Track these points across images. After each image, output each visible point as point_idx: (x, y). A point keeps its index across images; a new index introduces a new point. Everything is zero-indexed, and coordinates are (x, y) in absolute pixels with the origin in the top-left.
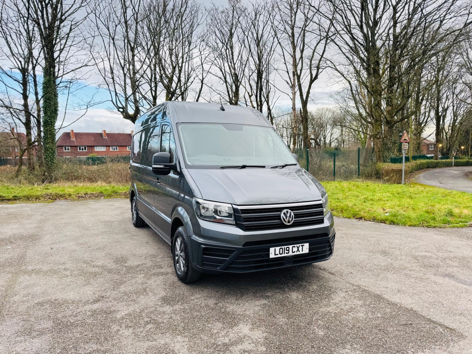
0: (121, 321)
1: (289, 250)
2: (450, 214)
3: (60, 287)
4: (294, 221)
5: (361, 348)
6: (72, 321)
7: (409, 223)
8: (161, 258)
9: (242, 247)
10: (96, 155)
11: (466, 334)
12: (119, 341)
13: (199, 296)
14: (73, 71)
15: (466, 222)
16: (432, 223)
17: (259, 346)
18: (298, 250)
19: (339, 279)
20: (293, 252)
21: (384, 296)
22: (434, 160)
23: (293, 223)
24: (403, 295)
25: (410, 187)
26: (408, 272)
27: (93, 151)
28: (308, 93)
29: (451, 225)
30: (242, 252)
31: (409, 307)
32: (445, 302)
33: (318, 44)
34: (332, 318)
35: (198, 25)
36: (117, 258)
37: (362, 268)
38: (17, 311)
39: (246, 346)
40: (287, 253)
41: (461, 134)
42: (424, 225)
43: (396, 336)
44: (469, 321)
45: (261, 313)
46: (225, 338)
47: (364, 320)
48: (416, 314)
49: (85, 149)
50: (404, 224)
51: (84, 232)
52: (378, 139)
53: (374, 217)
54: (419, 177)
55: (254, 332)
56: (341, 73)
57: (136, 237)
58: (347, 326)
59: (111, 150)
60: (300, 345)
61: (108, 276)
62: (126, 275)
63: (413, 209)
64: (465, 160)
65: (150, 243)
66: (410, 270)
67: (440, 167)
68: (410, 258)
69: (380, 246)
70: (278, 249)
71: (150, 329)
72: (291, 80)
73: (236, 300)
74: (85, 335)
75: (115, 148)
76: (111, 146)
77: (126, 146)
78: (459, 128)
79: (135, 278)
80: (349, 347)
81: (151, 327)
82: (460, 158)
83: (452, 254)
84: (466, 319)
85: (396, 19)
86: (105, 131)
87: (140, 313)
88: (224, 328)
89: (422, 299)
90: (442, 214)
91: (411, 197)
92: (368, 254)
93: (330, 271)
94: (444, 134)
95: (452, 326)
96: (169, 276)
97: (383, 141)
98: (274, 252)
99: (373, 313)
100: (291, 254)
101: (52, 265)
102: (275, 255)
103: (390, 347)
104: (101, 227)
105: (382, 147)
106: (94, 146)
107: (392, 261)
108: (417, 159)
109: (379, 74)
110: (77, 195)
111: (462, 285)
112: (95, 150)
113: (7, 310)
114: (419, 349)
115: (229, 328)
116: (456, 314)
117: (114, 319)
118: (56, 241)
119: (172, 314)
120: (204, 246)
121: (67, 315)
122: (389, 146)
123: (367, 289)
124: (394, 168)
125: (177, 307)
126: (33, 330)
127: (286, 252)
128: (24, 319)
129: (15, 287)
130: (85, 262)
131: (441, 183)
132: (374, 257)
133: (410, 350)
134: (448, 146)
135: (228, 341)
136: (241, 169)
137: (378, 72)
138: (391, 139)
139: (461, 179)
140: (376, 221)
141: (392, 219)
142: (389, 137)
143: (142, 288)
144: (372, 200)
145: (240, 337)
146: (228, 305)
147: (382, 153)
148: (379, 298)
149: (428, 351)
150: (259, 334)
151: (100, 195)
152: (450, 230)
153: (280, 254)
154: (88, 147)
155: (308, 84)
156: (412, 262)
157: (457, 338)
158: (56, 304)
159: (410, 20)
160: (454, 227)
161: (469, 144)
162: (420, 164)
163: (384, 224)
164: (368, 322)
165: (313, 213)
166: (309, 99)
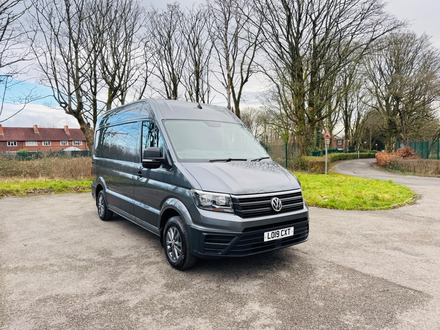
0: (136, 310)
1: (279, 234)
2: (376, 198)
3: (55, 283)
4: (282, 207)
5: (359, 313)
6: (86, 314)
7: (347, 207)
8: (145, 248)
9: (241, 233)
10: (27, 150)
11: (432, 294)
12: (143, 328)
13: (199, 281)
14: (8, 64)
15: (390, 205)
16: (364, 206)
17: (275, 320)
18: (286, 233)
19: (312, 257)
20: (282, 236)
21: (356, 269)
22: (344, 154)
23: (282, 209)
24: (370, 268)
25: (334, 176)
26: (365, 248)
27: (23, 146)
28: (240, 93)
29: (379, 208)
30: (242, 237)
31: (380, 276)
32: (404, 271)
33: (247, 50)
34: (324, 290)
35: (141, 26)
36: (100, 251)
37: (328, 247)
38: (20, 309)
39: (263, 321)
40: (277, 237)
41: (363, 132)
42: (358, 208)
43: (381, 301)
44: (429, 284)
45: (262, 291)
46: (241, 316)
47: (350, 290)
48: (388, 282)
49: (15, 144)
50: (343, 208)
51: (51, 227)
52: (303, 135)
53: (316, 203)
54: (335, 168)
55: (264, 308)
56: (270, 77)
57: (108, 230)
58: (339, 296)
59: (43, 145)
60: (309, 315)
61: (100, 268)
62: (118, 267)
63: (345, 195)
64: (367, 153)
65: (126, 235)
66: (366, 246)
67: (349, 159)
68: (361, 237)
69: (332, 228)
70: (270, 233)
71: (168, 314)
72: (226, 82)
73: (235, 281)
74: (107, 326)
75: (48, 142)
76: (43, 141)
77: (60, 141)
78: (362, 127)
79: (128, 268)
80: (349, 313)
81: (168, 312)
82: (363, 152)
83: (390, 231)
84: (426, 283)
85: (316, 32)
86: (36, 126)
87: (151, 300)
88: (236, 307)
89: (386, 269)
90: (370, 199)
91: (338, 185)
92: (326, 234)
93: (302, 251)
94: (350, 131)
95: (419, 289)
96: (161, 264)
97: (306, 137)
98: (268, 236)
99: (354, 283)
100: (280, 237)
101: (34, 262)
102: (268, 238)
103: (381, 311)
104: (67, 222)
105: (305, 142)
106: (25, 141)
107: (348, 240)
108: (331, 152)
109: (302, 79)
110: (26, 191)
111: (411, 256)
112: (26, 145)
113: (9, 309)
114: (403, 309)
115: (241, 307)
116: (417, 279)
117: (128, 308)
118: (25, 238)
119: (181, 299)
120: (206, 234)
121: (77, 309)
122: (311, 142)
123: (340, 264)
124: (318, 161)
125: (183, 292)
126: (49, 326)
127: (277, 235)
128: (33, 317)
129: (5, 286)
130: (68, 256)
131: (354, 173)
132: (332, 237)
133: (396, 311)
134: (354, 142)
135: (246, 318)
136: (227, 162)
137: (302, 77)
138: (312, 135)
139: (369, 169)
140: (318, 206)
141: (332, 204)
142: (311, 134)
143: (140, 278)
144: (308, 188)
145: (255, 314)
146: (229, 287)
147: (305, 147)
148: (353, 271)
149: (410, 310)
150: (269, 310)
151: (49, 191)
152: (379, 211)
153: (272, 238)
154: (18, 142)
155: (240, 86)
156: (364, 239)
157: (426, 299)
158: (59, 299)
159: (327, 33)
160: (381, 209)
161: (369, 140)
162: (334, 157)
163: (325, 209)
164: (354, 291)
165: (294, 200)
166: (241, 99)
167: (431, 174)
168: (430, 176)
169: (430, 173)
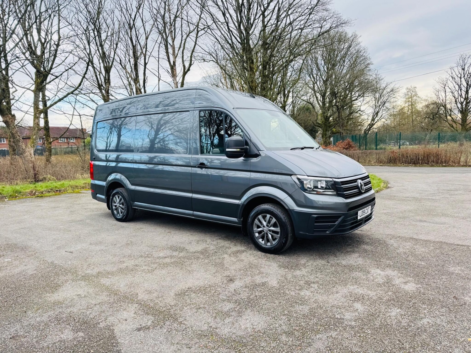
9: (346, 212)
18: (367, 211)
20: (366, 214)
23: (365, 190)
30: (347, 216)
85: (266, 23)
109: (253, 71)
120: (316, 216)
127: (363, 213)
136: (302, 150)
153: (361, 216)
155: (182, 75)
165: (367, 182)
167: (374, 163)
168: (374, 165)
169: (372, 162)
